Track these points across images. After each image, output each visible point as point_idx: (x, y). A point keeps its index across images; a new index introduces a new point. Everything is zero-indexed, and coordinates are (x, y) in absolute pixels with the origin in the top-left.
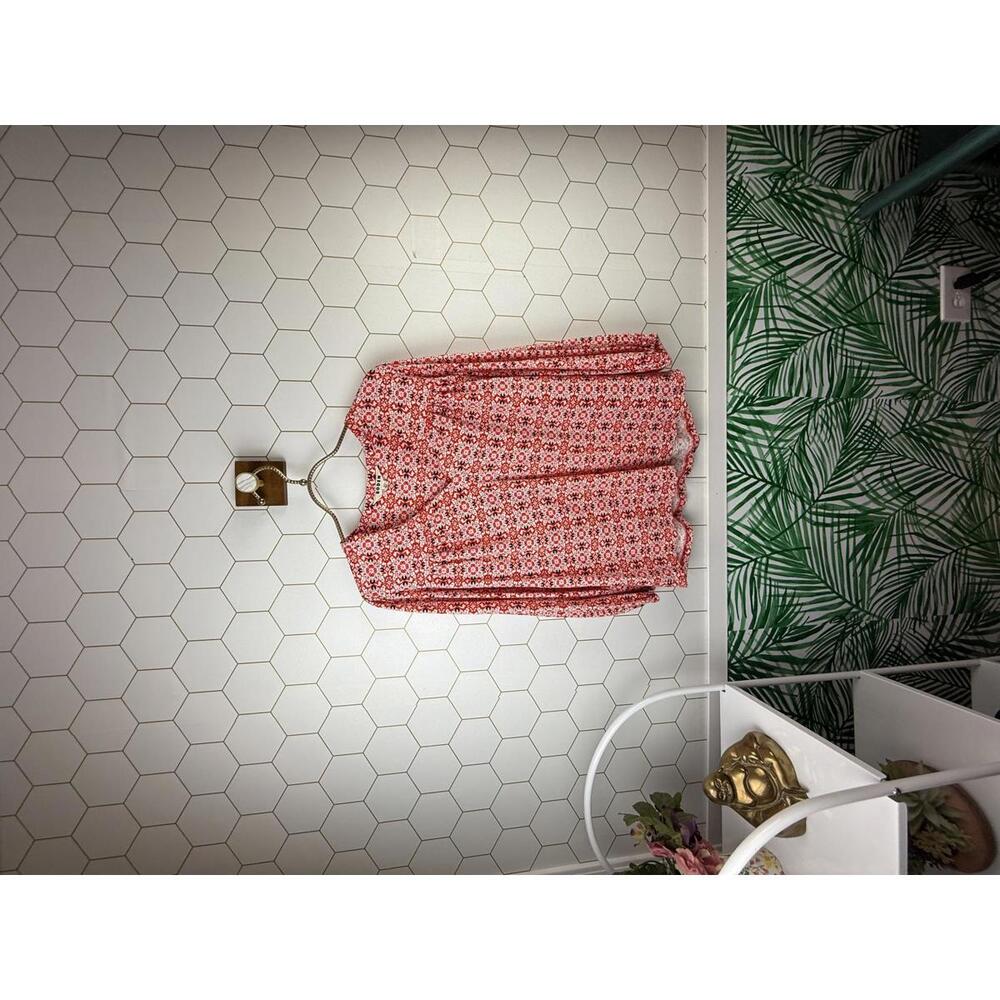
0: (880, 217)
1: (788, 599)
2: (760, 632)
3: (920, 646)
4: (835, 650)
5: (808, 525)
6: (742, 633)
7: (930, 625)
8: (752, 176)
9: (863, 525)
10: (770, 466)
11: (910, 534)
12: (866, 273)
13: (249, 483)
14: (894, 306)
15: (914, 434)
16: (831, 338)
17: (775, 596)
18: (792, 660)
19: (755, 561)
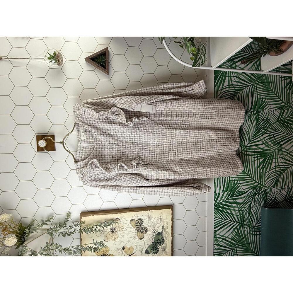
1: (236, 182)
2: (226, 193)
3: (282, 197)
5: (243, 155)
6: (219, 194)
7: (286, 190)
9: (263, 155)
11: (280, 158)
13: (43, 144)
14: (275, 76)
15: (282, 122)
16: (252, 88)
17: (231, 181)
18: (237, 203)
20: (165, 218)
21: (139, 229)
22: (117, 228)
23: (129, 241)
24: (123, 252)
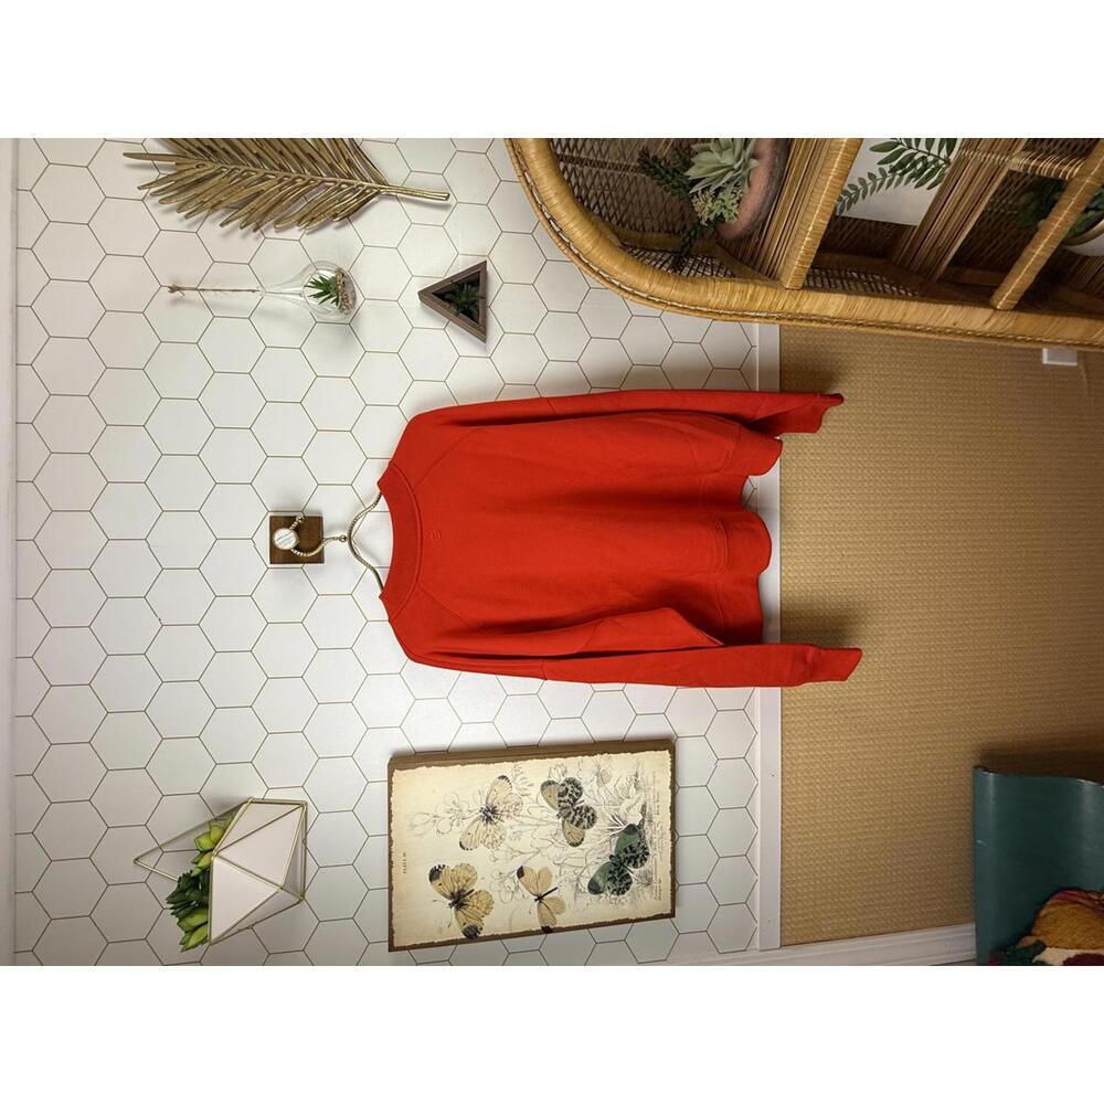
13: (286, 538)
20: (650, 779)
21: (570, 813)
22: (500, 808)
23: (539, 851)
24: (520, 884)
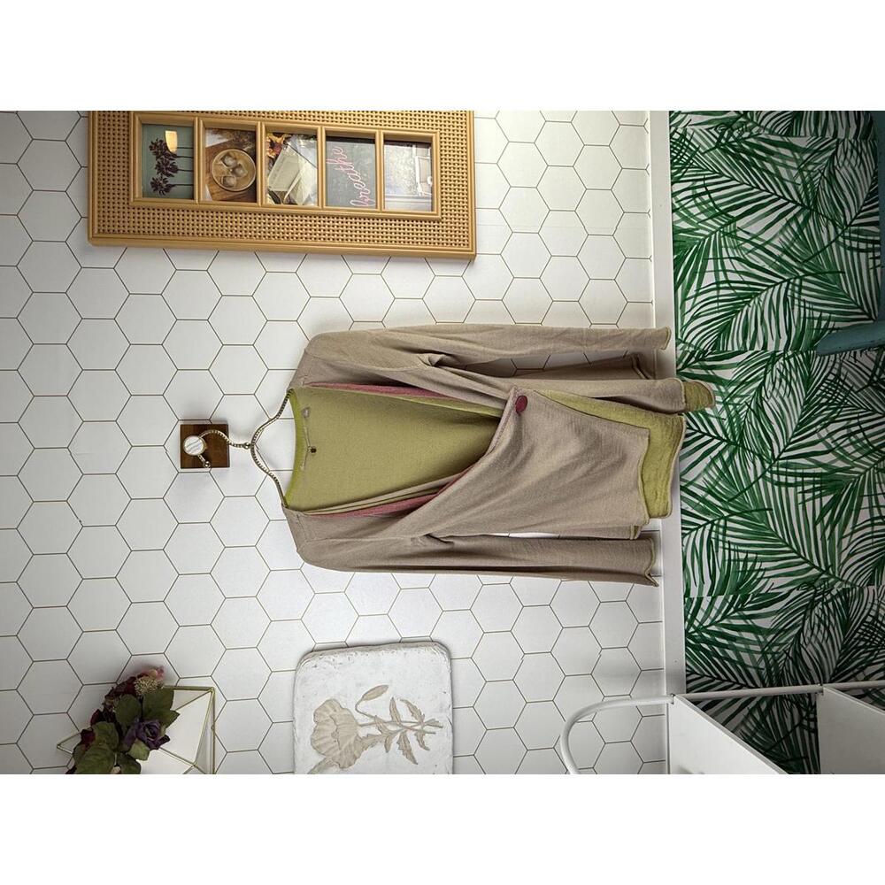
0: (836, 164)
1: (750, 564)
2: (720, 599)
4: (804, 619)
5: (769, 485)
6: (700, 600)
8: (697, 128)
9: (829, 485)
10: (726, 423)
12: (823, 221)
13: (195, 446)
14: (855, 254)
15: (883, 387)
16: (787, 288)
17: (734, 560)
18: (755, 630)
19: (712, 522)
